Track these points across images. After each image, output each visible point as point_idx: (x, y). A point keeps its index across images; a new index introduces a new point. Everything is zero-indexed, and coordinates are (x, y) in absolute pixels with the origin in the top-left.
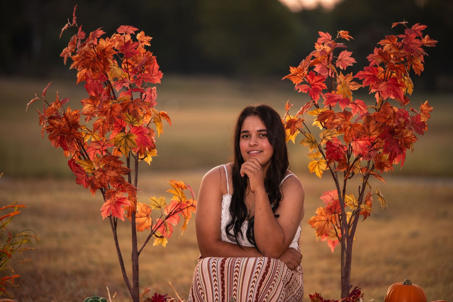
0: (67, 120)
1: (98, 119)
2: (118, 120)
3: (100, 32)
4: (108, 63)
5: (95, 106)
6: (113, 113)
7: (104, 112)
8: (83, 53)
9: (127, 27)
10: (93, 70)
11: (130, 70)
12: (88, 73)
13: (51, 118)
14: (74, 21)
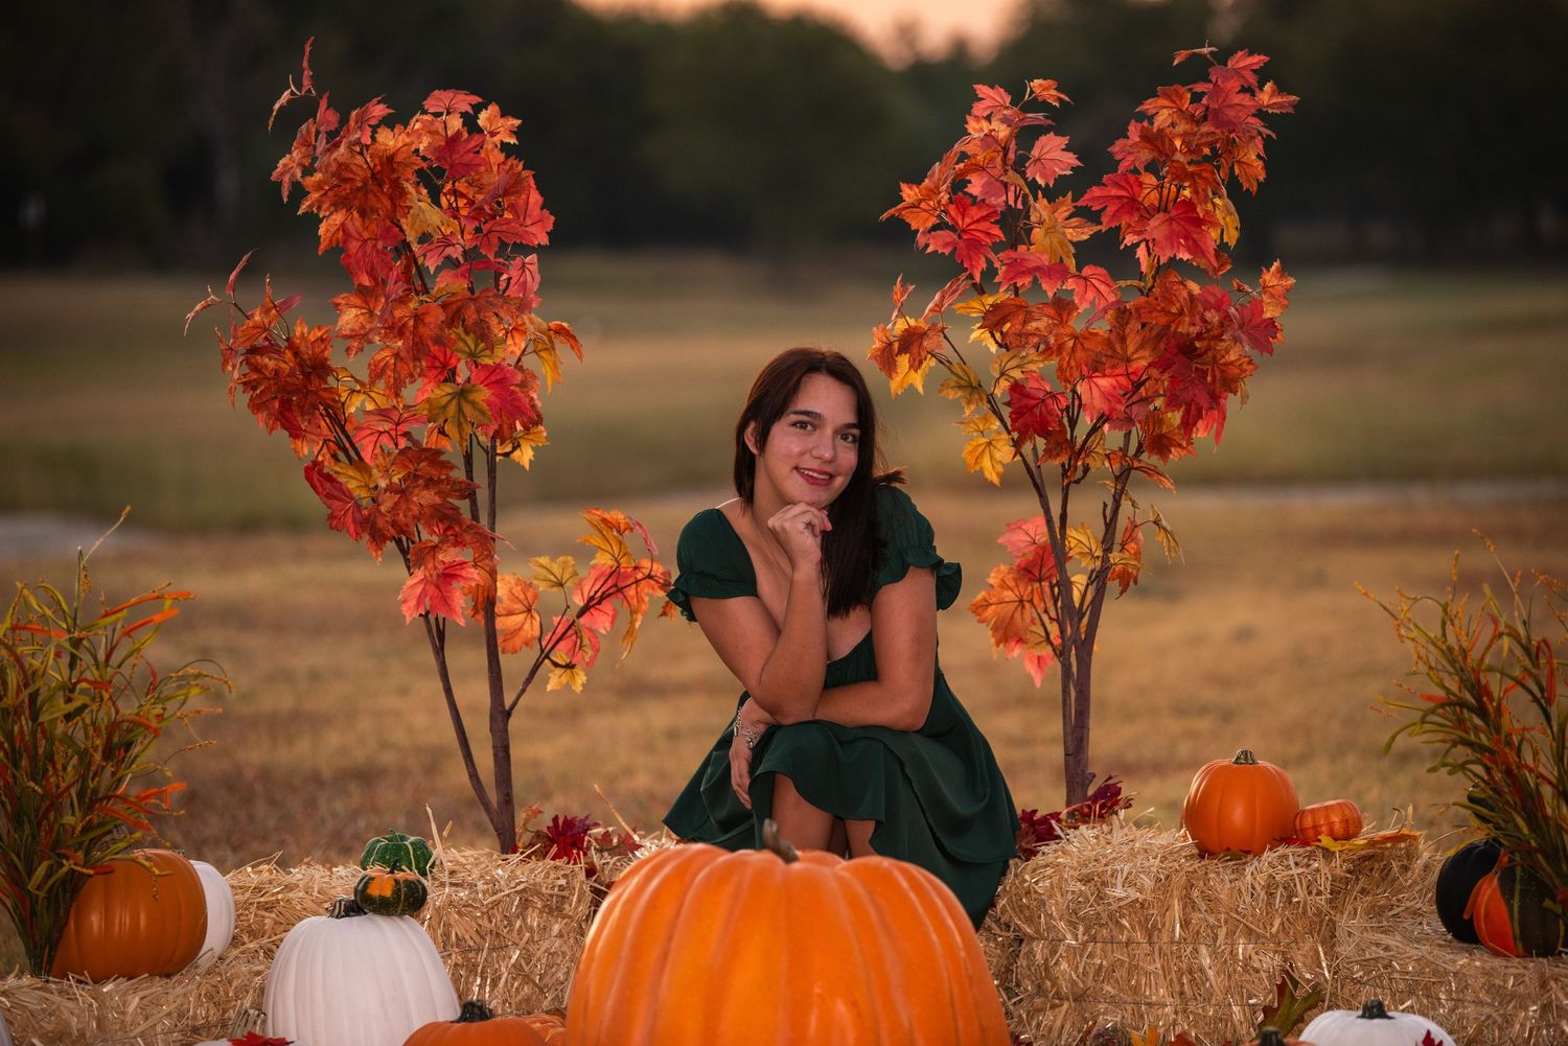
0: (296, 354)
1: (382, 349)
2: (434, 349)
3: (379, 110)
4: (403, 193)
5: (371, 313)
6: (422, 330)
7: (396, 329)
8: (334, 167)
9: (450, 94)
10: (363, 214)
11: (464, 212)
12: (349, 225)
13: (254, 351)
14: (307, 83)
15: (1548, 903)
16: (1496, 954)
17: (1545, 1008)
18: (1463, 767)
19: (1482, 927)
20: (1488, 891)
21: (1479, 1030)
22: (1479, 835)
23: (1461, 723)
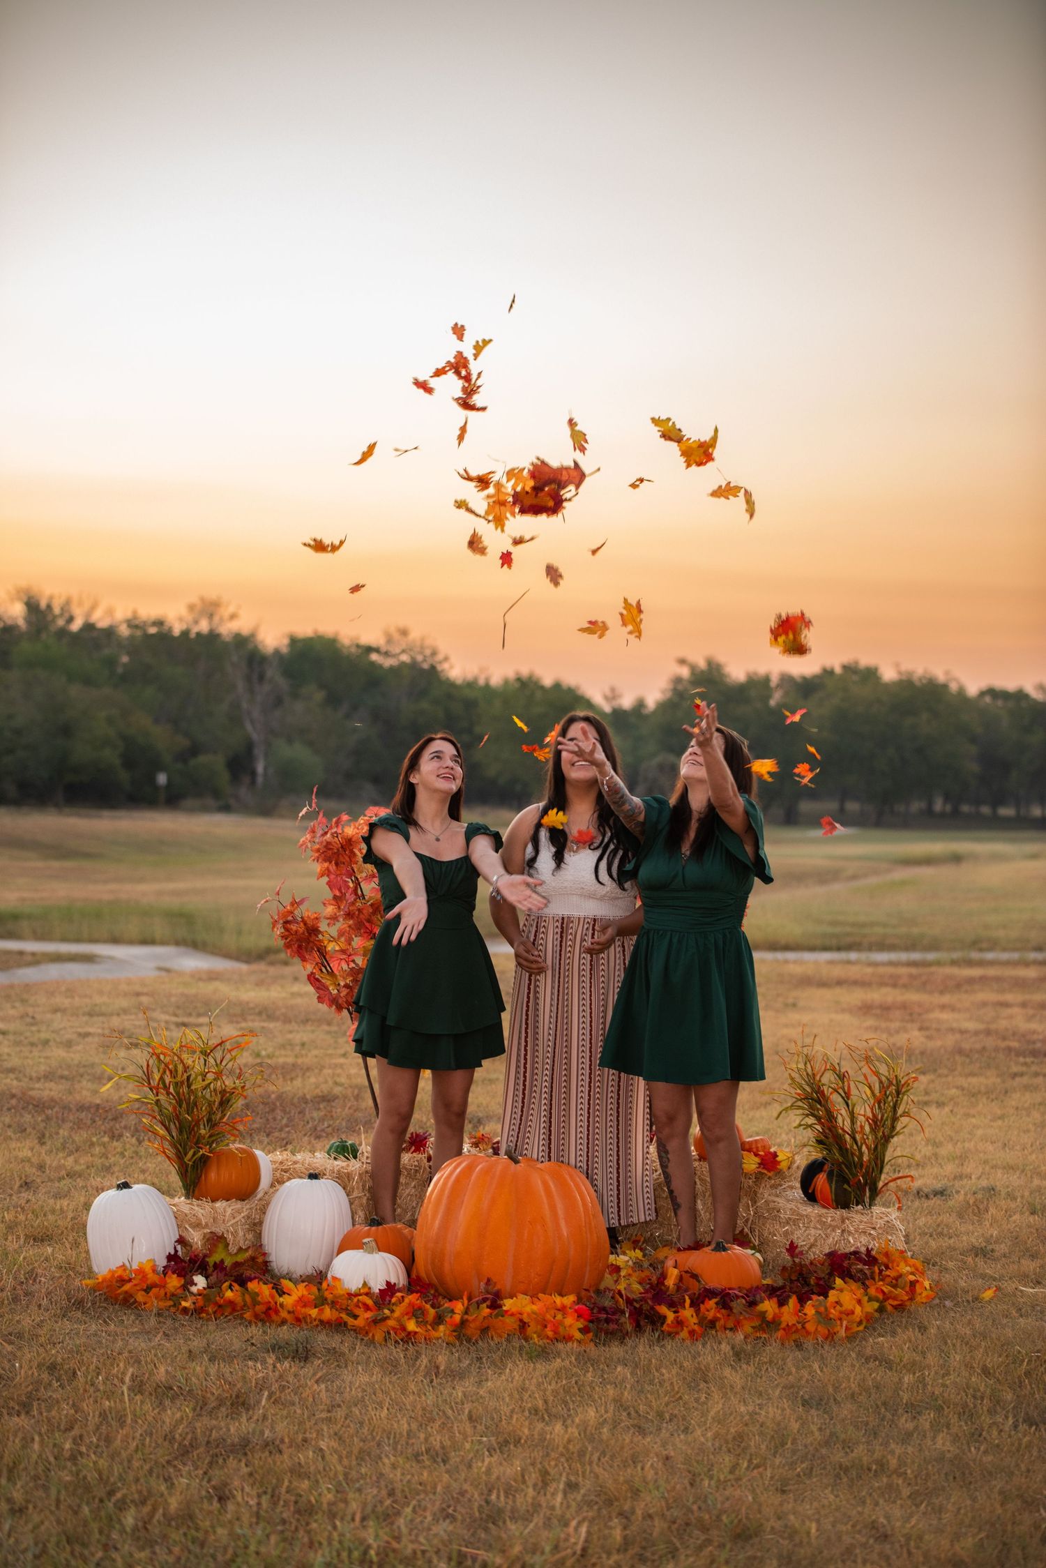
0: (305, 924)
1: (341, 924)
2: (367, 924)
3: (345, 817)
5: (339, 907)
6: (361, 916)
7: (349, 915)
8: (324, 844)
9: (377, 808)
10: (337, 864)
12: (331, 868)
13: (286, 922)
14: (314, 805)
15: (846, 1186)
16: (824, 1207)
17: (843, 1231)
18: (810, 1126)
19: (818, 1195)
20: (821, 1179)
21: (816, 1240)
22: (816, 1155)
23: (811, 1107)
